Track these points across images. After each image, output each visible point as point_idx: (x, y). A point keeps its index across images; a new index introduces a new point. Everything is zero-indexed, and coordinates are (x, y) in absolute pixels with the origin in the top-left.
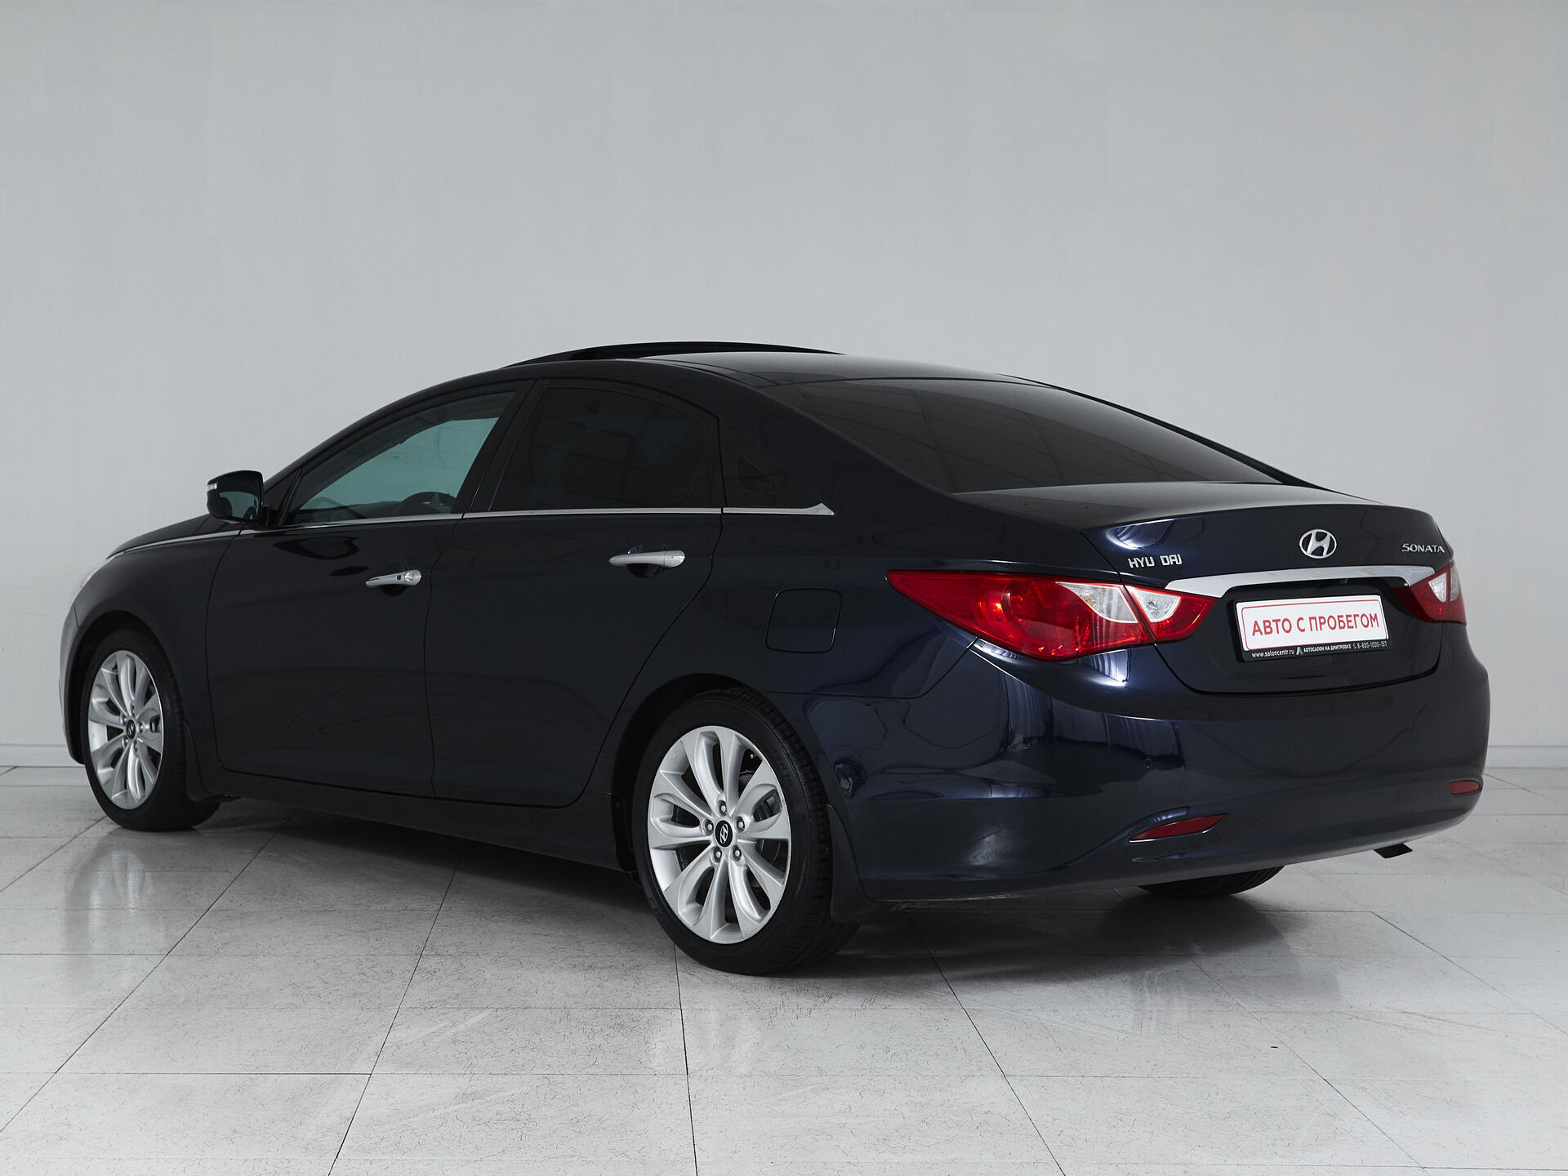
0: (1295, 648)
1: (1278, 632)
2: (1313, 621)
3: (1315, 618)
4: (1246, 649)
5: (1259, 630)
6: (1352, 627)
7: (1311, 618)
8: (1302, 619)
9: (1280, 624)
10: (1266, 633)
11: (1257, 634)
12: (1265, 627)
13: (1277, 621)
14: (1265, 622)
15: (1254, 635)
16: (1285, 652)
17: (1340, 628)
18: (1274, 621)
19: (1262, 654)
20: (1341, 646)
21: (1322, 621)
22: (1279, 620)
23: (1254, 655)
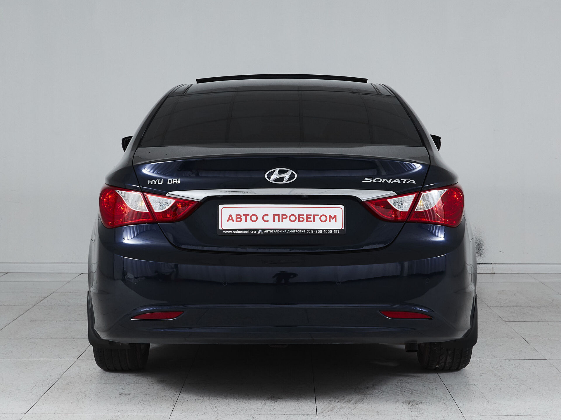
0: (257, 230)
1: (246, 221)
2: (276, 217)
3: (279, 215)
4: (220, 228)
5: (232, 220)
6: (311, 221)
7: (274, 215)
8: (267, 215)
9: (248, 217)
10: (237, 221)
11: (230, 221)
12: (237, 218)
13: (246, 216)
14: (237, 215)
15: (228, 221)
16: (249, 232)
17: (299, 221)
18: (244, 215)
19: (231, 232)
20: (296, 231)
21: (284, 217)
22: (248, 215)
23: (224, 232)
